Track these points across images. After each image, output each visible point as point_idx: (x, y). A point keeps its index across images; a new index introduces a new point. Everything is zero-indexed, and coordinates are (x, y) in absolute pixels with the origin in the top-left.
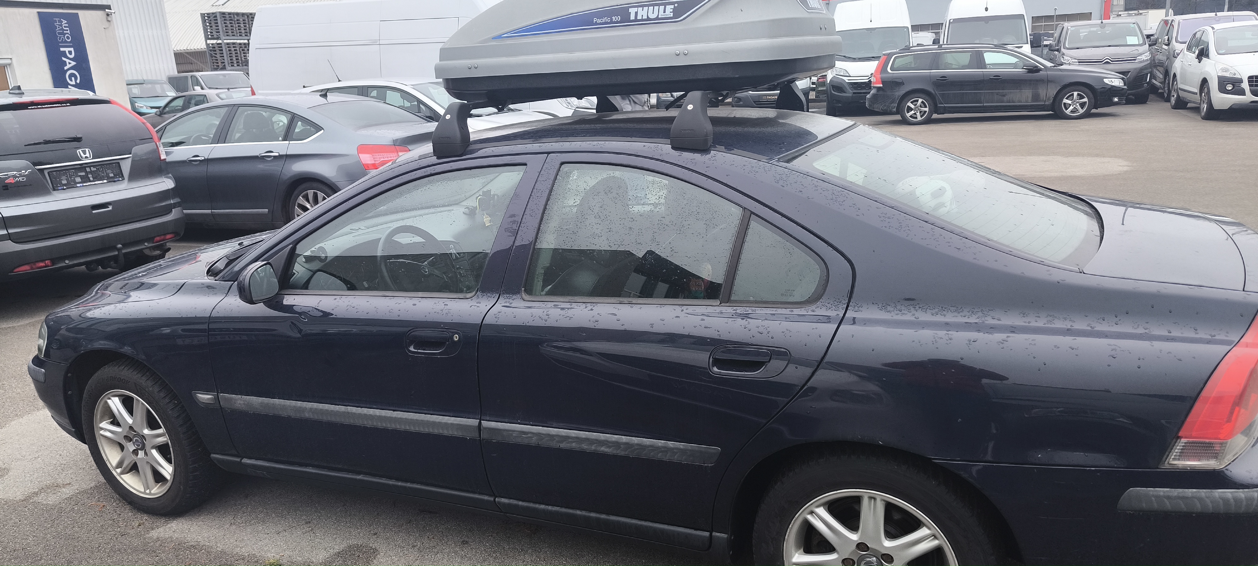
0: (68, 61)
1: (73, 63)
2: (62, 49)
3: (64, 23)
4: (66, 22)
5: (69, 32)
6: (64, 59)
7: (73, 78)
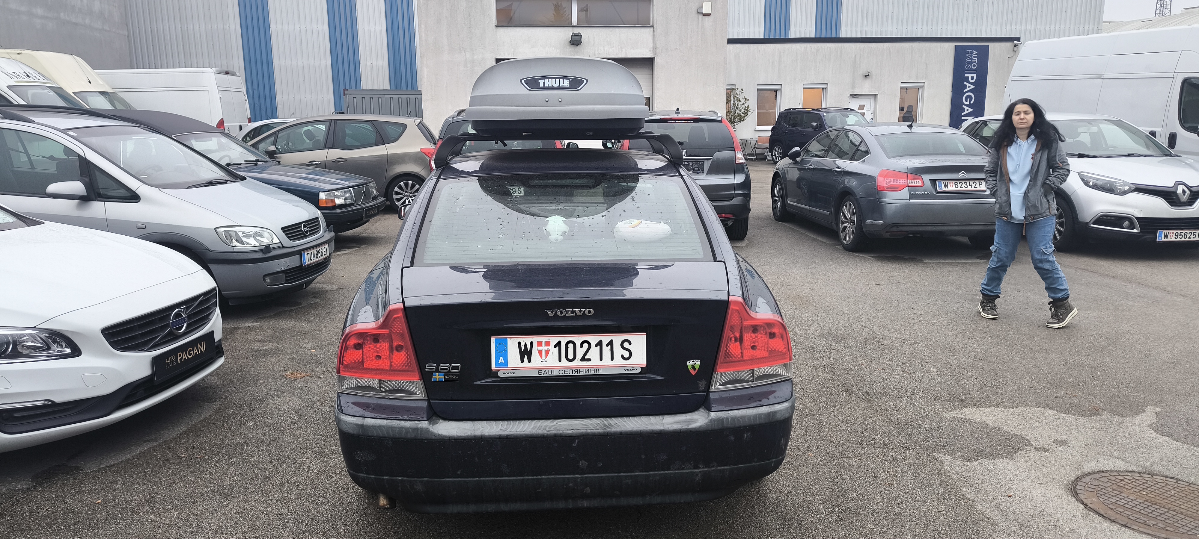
0: (968, 85)
1: (972, 87)
2: (966, 75)
3: (974, 53)
4: (976, 52)
5: (976, 61)
6: (965, 83)
7: (968, 99)
